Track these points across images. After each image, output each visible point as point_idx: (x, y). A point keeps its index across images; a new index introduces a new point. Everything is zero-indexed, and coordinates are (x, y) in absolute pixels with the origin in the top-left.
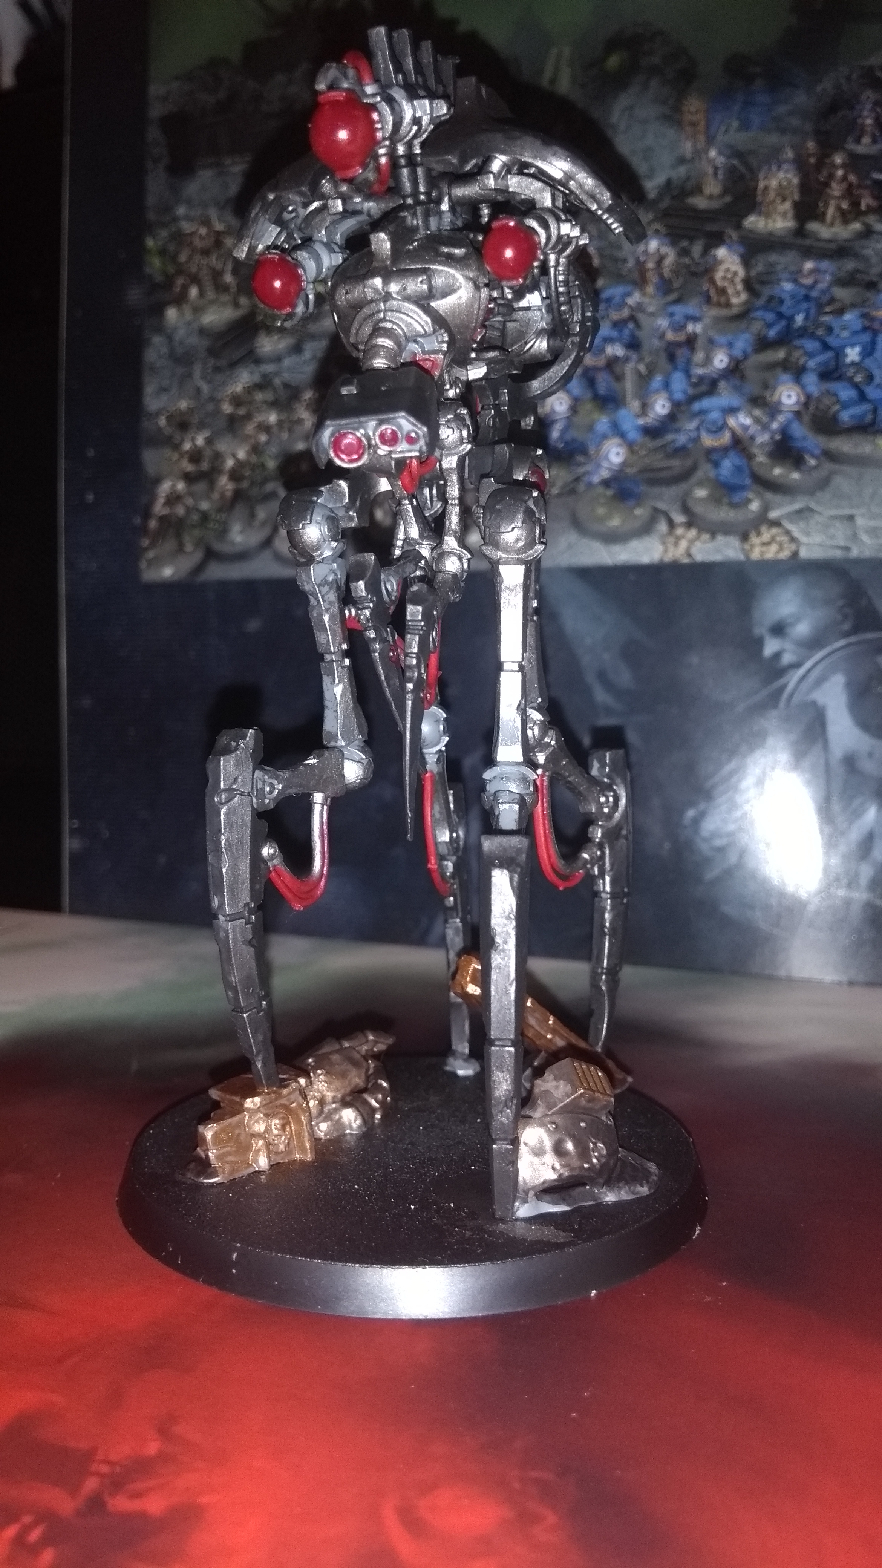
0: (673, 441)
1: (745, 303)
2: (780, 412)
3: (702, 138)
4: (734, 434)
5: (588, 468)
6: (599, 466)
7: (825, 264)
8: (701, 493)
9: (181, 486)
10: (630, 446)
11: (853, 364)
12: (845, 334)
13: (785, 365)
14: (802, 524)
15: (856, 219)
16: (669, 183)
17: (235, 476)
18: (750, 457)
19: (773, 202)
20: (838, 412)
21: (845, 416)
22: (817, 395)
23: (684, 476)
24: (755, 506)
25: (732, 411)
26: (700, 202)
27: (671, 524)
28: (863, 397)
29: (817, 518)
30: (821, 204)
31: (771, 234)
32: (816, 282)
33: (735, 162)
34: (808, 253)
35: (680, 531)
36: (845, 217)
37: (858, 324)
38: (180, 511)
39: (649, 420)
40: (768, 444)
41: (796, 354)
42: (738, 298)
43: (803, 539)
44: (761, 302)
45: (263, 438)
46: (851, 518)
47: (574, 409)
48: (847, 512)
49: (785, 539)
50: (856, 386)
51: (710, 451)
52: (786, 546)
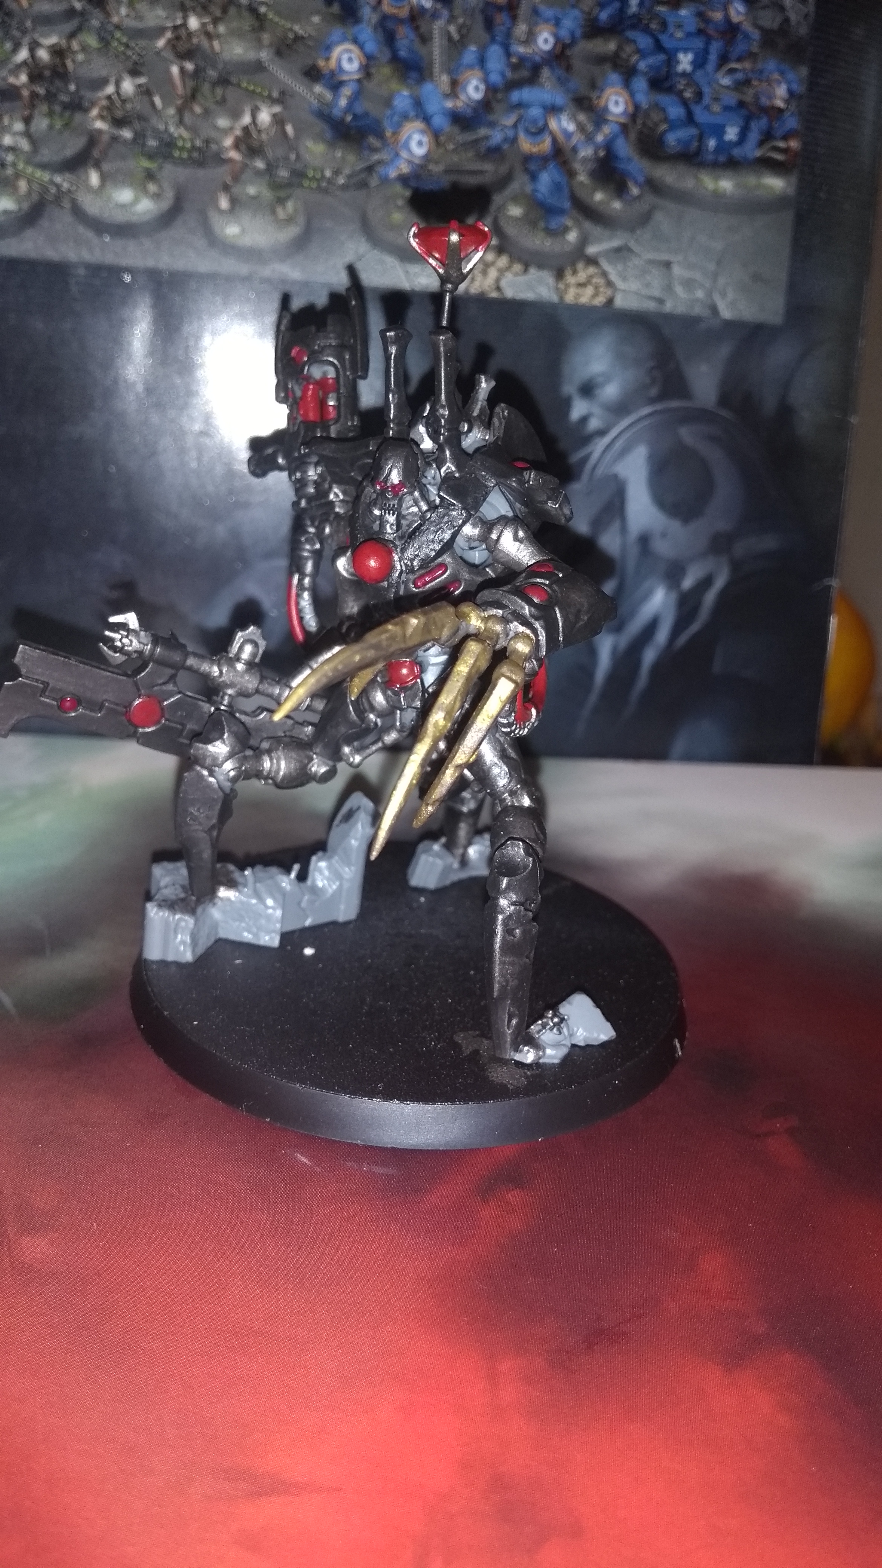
0: (487, 138)
2: (606, 121)
4: (555, 141)
5: (384, 156)
6: (397, 155)
10: (436, 135)
11: (684, 74)
12: (679, 34)
13: (615, 62)
14: (620, 267)
18: (571, 174)
20: (665, 131)
22: (646, 107)
23: (502, 188)
24: (572, 236)
25: (553, 109)
28: (690, 119)
29: (636, 261)
35: (489, 256)
37: (692, 25)
39: (458, 104)
40: (590, 160)
41: (629, 49)
43: (620, 284)
46: (668, 265)
47: (367, 70)
48: (665, 257)
49: (600, 281)
50: (685, 103)
51: (528, 158)
52: (601, 289)
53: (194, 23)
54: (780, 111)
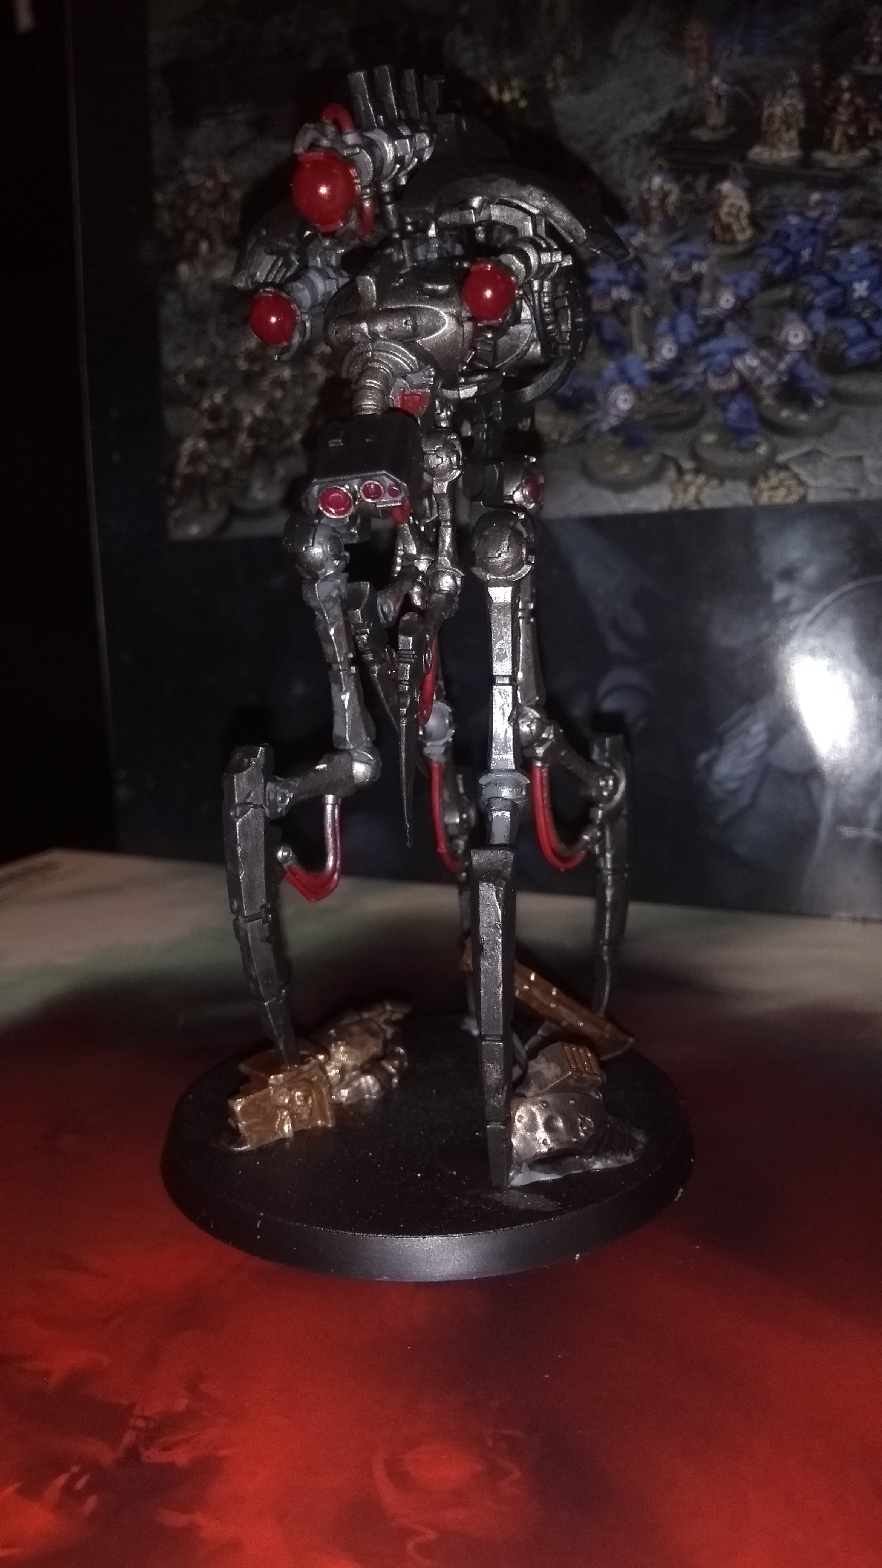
0: (680, 386)
1: (751, 240)
2: (786, 352)
3: (704, 65)
4: (741, 377)
5: (598, 415)
6: (607, 413)
7: (832, 196)
8: (709, 438)
9: (202, 444)
10: (638, 392)
11: (861, 299)
12: (852, 268)
13: (792, 303)
14: (810, 468)
15: (864, 145)
16: (671, 114)
17: (253, 432)
19: (778, 131)
20: (846, 349)
21: (853, 354)
22: (824, 334)
23: (692, 421)
24: (763, 450)
25: (739, 352)
26: (703, 134)
27: (680, 471)
28: (870, 334)
30: (827, 131)
31: (776, 165)
32: (823, 214)
33: (738, 89)
34: (815, 184)
35: (688, 478)
36: (853, 144)
37: (866, 258)
38: (203, 469)
40: (775, 386)
42: (744, 234)
43: (812, 482)
44: (768, 237)
45: (278, 394)
46: (859, 459)
48: (855, 453)
49: (793, 482)
50: (864, 323)
51: (718, 395)
52: (794, 489)
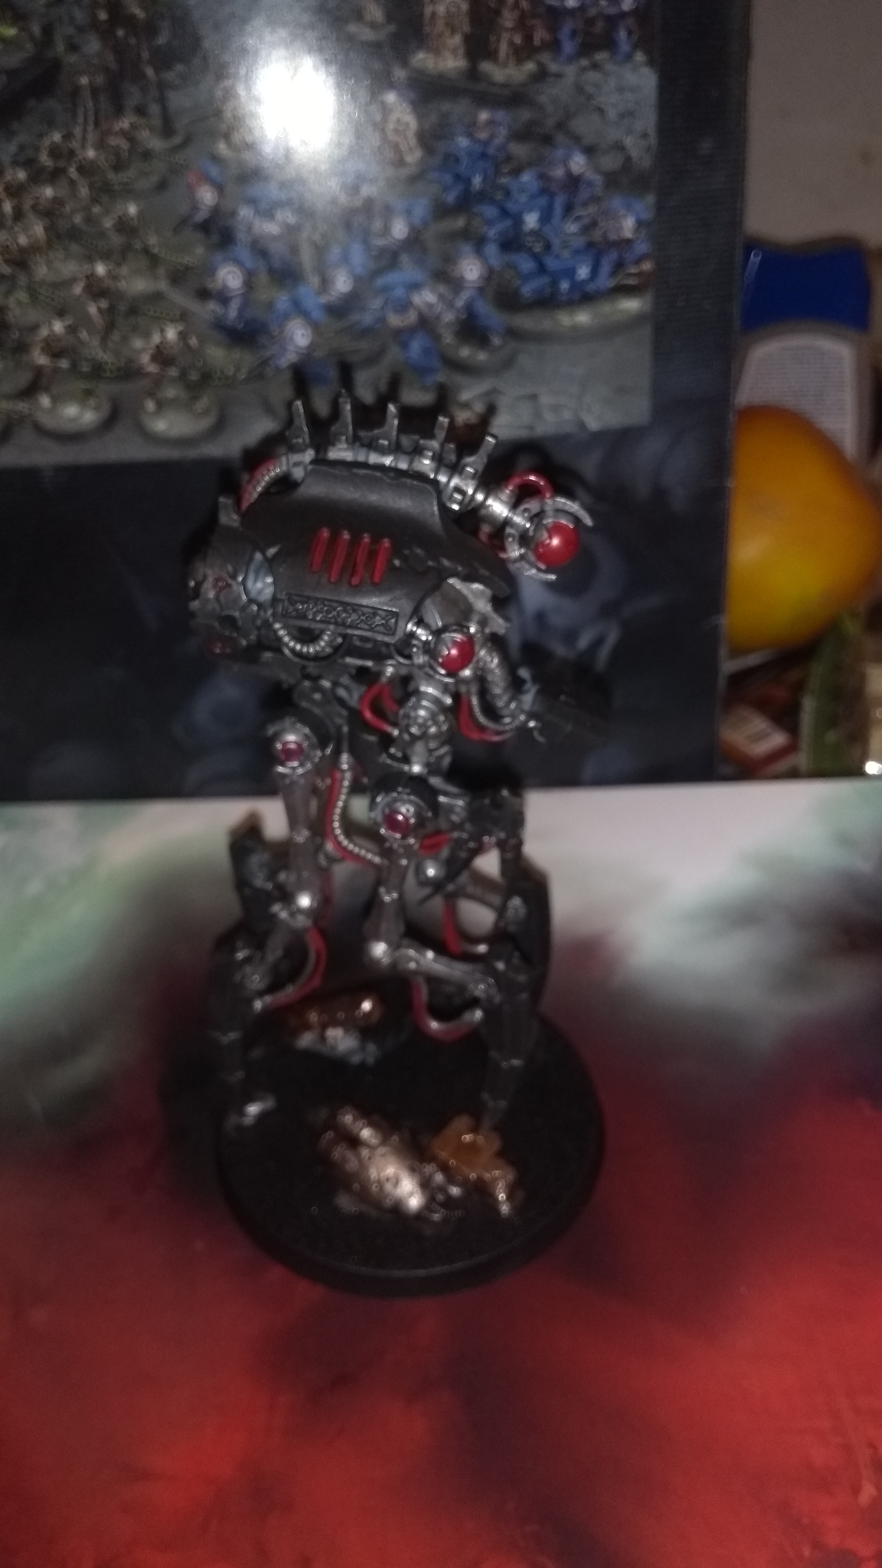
0: (359, 322)
1: (421, 162)
2: (463, 288)
4: (420, 313)
5: (274, 351)
6: (285, 349)
7: (501, 115)
10: (315, 326)
11: (533, 232)
12: (523, 198)
13: (465, 235)
15: (529, 57)
19: (440, 35)
20: (519, 285)
21: (527, 290)
22: (498, 268)
23: (374, 360)
25: (415, 286)
26: (361, 32)
28: (542, 269)
29: (504, 400)
30: (493, 39)
31: (441, 76)
32: (492, 137)
34: (483, 100)
36: (519, 55)
37: (535, 186)
39: (331, 298)
40: (454, 324)
41: (476, 222)
42: (413, 155)
44: (438, 159)
46: (534, 397)
47: (249, 284)
48: (531, 391)
50: (536, 257)
51: (397, 332)
53: (101, 269)
54: (629, 242)
